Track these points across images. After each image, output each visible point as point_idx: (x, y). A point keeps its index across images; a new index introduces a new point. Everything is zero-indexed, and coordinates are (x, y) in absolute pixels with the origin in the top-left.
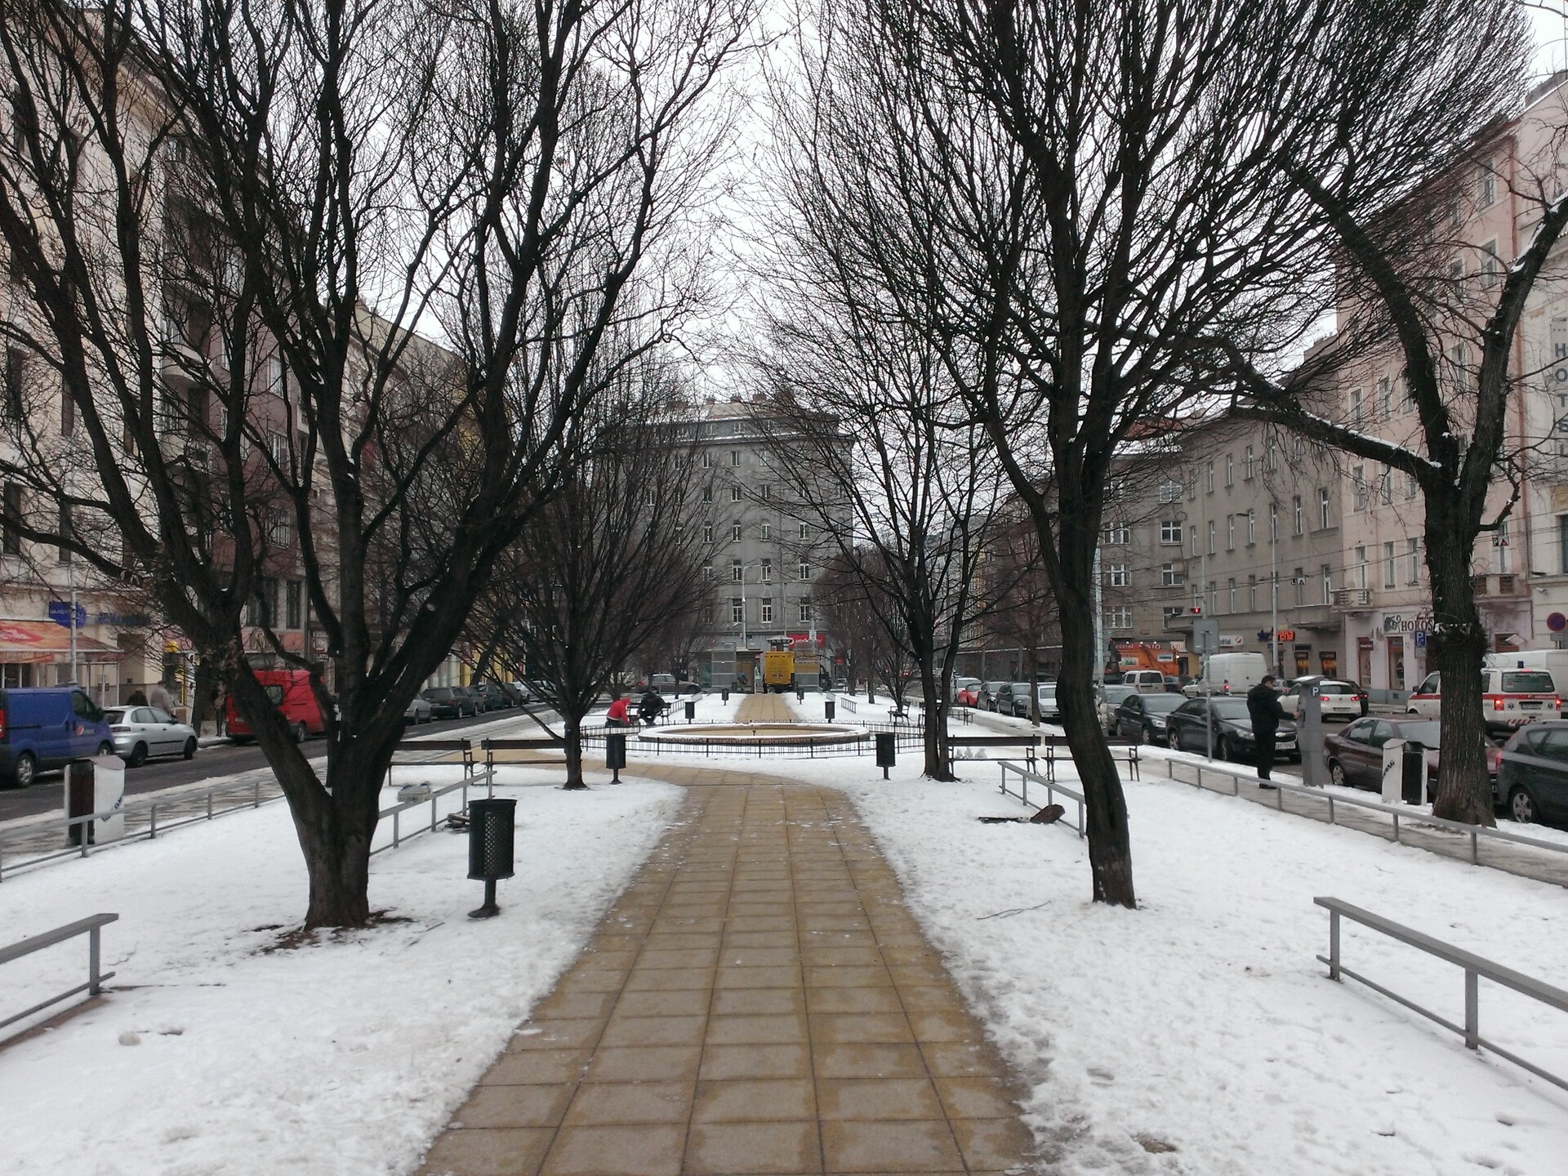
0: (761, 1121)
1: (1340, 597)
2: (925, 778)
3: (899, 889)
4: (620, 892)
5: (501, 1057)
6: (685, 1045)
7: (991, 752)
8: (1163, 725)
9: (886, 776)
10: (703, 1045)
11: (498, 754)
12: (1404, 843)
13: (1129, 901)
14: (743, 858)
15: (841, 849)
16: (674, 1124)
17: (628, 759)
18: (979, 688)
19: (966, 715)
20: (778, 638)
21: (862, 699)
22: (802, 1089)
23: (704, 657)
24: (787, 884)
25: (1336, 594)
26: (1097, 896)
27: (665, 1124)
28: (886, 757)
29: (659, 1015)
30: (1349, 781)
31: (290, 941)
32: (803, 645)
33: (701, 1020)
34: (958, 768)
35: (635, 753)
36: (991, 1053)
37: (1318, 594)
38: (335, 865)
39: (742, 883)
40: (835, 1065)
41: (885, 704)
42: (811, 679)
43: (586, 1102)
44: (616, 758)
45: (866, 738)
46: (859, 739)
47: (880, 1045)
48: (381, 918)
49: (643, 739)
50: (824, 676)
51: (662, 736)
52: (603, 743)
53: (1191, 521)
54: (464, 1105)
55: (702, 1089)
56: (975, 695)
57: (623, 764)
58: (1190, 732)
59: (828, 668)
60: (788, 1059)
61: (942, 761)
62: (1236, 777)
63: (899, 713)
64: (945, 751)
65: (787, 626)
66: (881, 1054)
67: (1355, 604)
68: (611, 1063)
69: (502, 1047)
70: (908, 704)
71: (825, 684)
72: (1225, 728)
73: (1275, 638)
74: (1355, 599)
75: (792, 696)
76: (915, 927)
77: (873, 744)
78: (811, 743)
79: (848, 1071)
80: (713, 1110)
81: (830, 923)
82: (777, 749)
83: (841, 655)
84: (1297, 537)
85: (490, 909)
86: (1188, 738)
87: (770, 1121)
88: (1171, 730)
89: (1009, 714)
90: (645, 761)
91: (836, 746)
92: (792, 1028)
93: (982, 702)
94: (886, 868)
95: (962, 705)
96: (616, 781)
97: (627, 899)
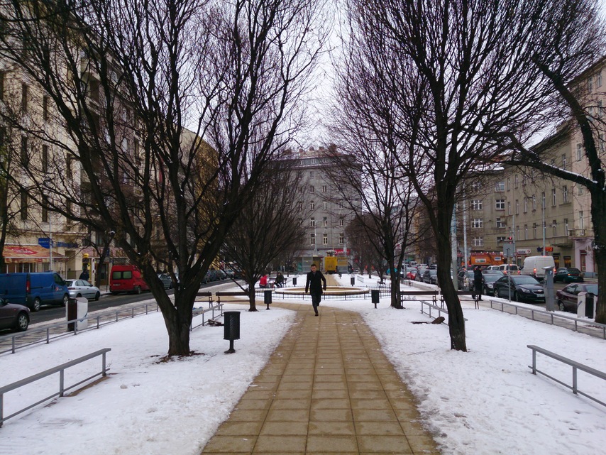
0: (333, 409)
1: (572, 232)
2: (391, 307)
3: (380, 346)
4: (277, 346)
5: (246, 392)
6: (306, 390)
7: (418, 297)
8: (492, 287)
9: (376, 307)
10: (312, 390)
11: (222, 298)
12: (579, 332)
13: (464, 349)
14: (321, 335)
15: (358, 333)
16: (306, 409)
17: (273, 301)
18: (416, 272)
19: (410, 283)
20: (330, 251)
21: (366, 277)
22: (346, 401)
23: (299, 259)
24: (338, 344)
25: (571, 231)
26: (452, 348)
27: (302, 409)
28: (375, 299)
29: (297, 382)
30: (566, 310)
31: (164, 360)
32: (341, 254)
33: (311, 383)
34: (404, 304)
35: (276, 298)
36: (409, 393)
37: (563, 231)
38: (178, 334)
39: (321, 343)
40: (356, 395)
41: (376, 279)
42: (345, 268)
43: (275, 404)
44: (268, 300)
45: (367, 292)
46: (365, 293)
47: (371, 390)
48: (193, 353)
49: (277, 293)
50: (350, 267)
51: (285, 291)
52: (263, 294)
53: (508, 200)
54: (237, 404)
55: (313, 402)
56: (414, 275)
57: (271, 302)
58: (503, 290)
59: (352, 264)
60: (341, 394)
61: (398, 301)
62: (516, 307)
63: (381, 283)
64: (399, 297)
65: (334, 246)
66: (371, 393)
67: (579, 236)
68: (281, 394)
69: (246, 390)
70: (385, 279)
71: (351, 270)
72: (517, 288)
73: (544, 250)
74: (579, 234)
75: (336, 276)
76: (385, 357)
77: (370, 295)
78: (345, 294)
79: (360, 397)
80: (316, 406)
81: (353, 356)
82: (331, 297)
83: (357, 258)
84: (554, 207)
85: (232, 350)
86: (502, 292)
87: (336, 409)
88: (495, 289)
89: (428, 283)
90: (278, 301)
91: (355, 296)
92: (342, 386)
93: (417, 278)
94: (375, 339)
95: (409, 279)
96: (268, 309)
97: (280, 348)
